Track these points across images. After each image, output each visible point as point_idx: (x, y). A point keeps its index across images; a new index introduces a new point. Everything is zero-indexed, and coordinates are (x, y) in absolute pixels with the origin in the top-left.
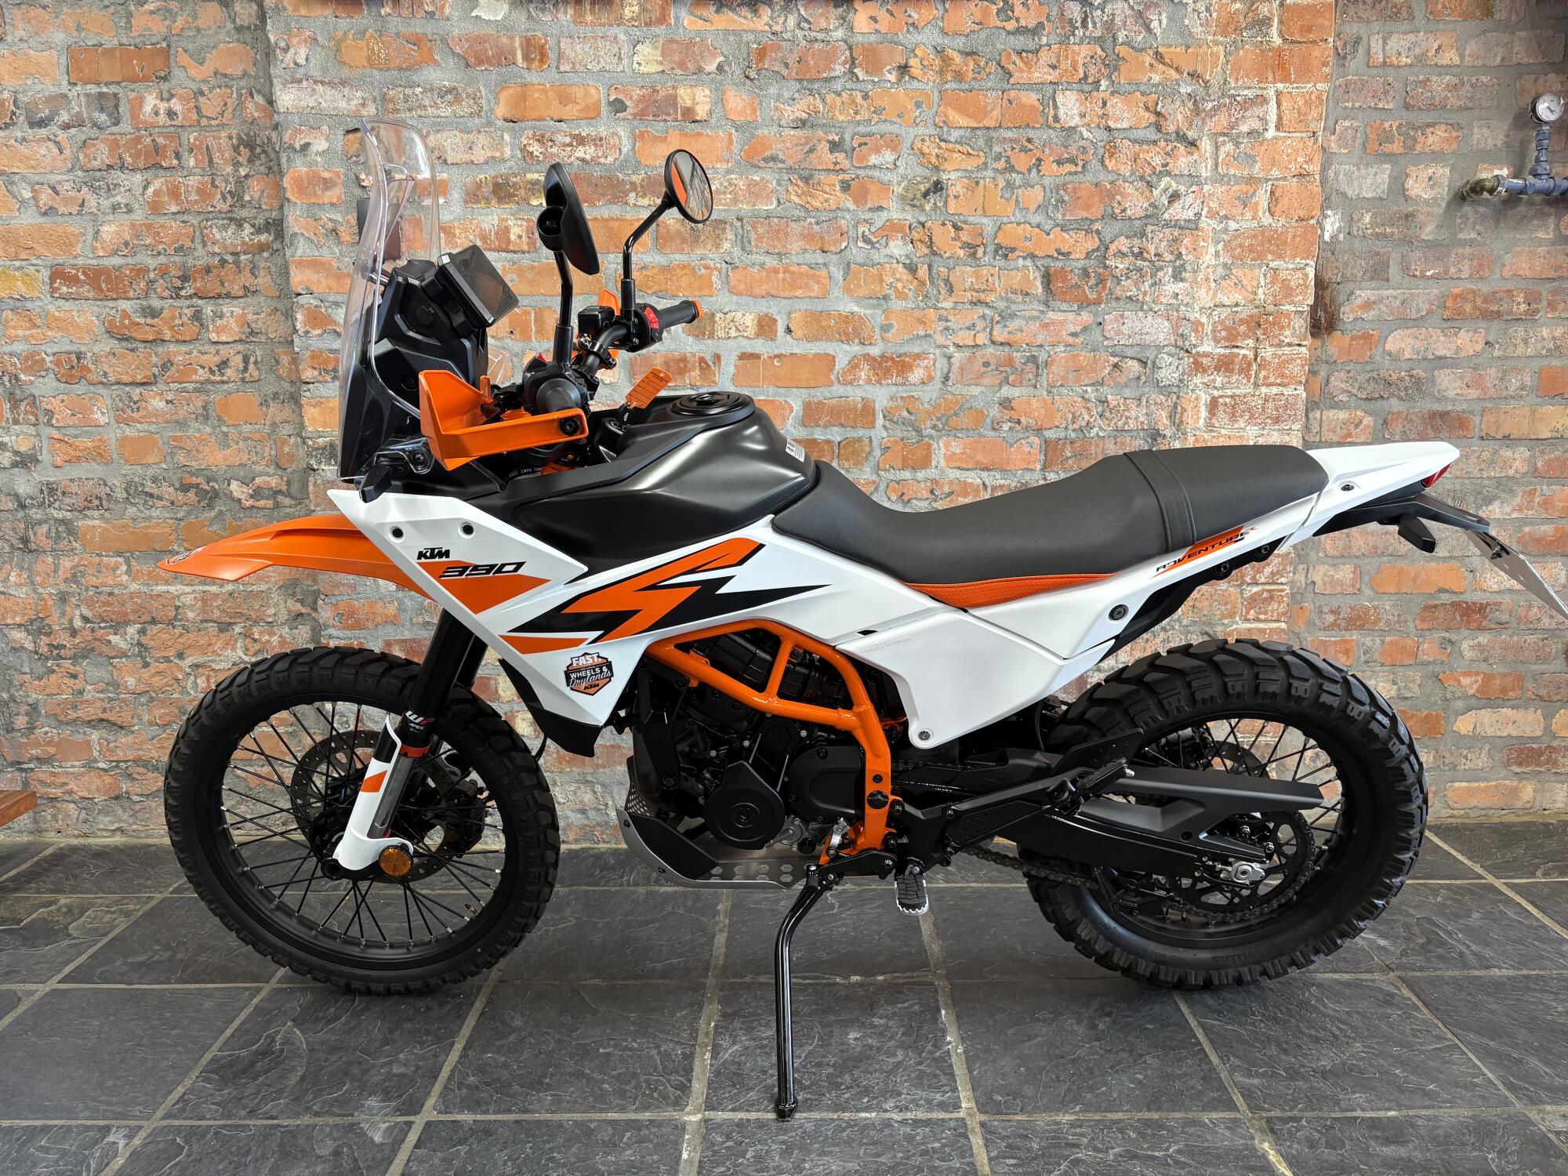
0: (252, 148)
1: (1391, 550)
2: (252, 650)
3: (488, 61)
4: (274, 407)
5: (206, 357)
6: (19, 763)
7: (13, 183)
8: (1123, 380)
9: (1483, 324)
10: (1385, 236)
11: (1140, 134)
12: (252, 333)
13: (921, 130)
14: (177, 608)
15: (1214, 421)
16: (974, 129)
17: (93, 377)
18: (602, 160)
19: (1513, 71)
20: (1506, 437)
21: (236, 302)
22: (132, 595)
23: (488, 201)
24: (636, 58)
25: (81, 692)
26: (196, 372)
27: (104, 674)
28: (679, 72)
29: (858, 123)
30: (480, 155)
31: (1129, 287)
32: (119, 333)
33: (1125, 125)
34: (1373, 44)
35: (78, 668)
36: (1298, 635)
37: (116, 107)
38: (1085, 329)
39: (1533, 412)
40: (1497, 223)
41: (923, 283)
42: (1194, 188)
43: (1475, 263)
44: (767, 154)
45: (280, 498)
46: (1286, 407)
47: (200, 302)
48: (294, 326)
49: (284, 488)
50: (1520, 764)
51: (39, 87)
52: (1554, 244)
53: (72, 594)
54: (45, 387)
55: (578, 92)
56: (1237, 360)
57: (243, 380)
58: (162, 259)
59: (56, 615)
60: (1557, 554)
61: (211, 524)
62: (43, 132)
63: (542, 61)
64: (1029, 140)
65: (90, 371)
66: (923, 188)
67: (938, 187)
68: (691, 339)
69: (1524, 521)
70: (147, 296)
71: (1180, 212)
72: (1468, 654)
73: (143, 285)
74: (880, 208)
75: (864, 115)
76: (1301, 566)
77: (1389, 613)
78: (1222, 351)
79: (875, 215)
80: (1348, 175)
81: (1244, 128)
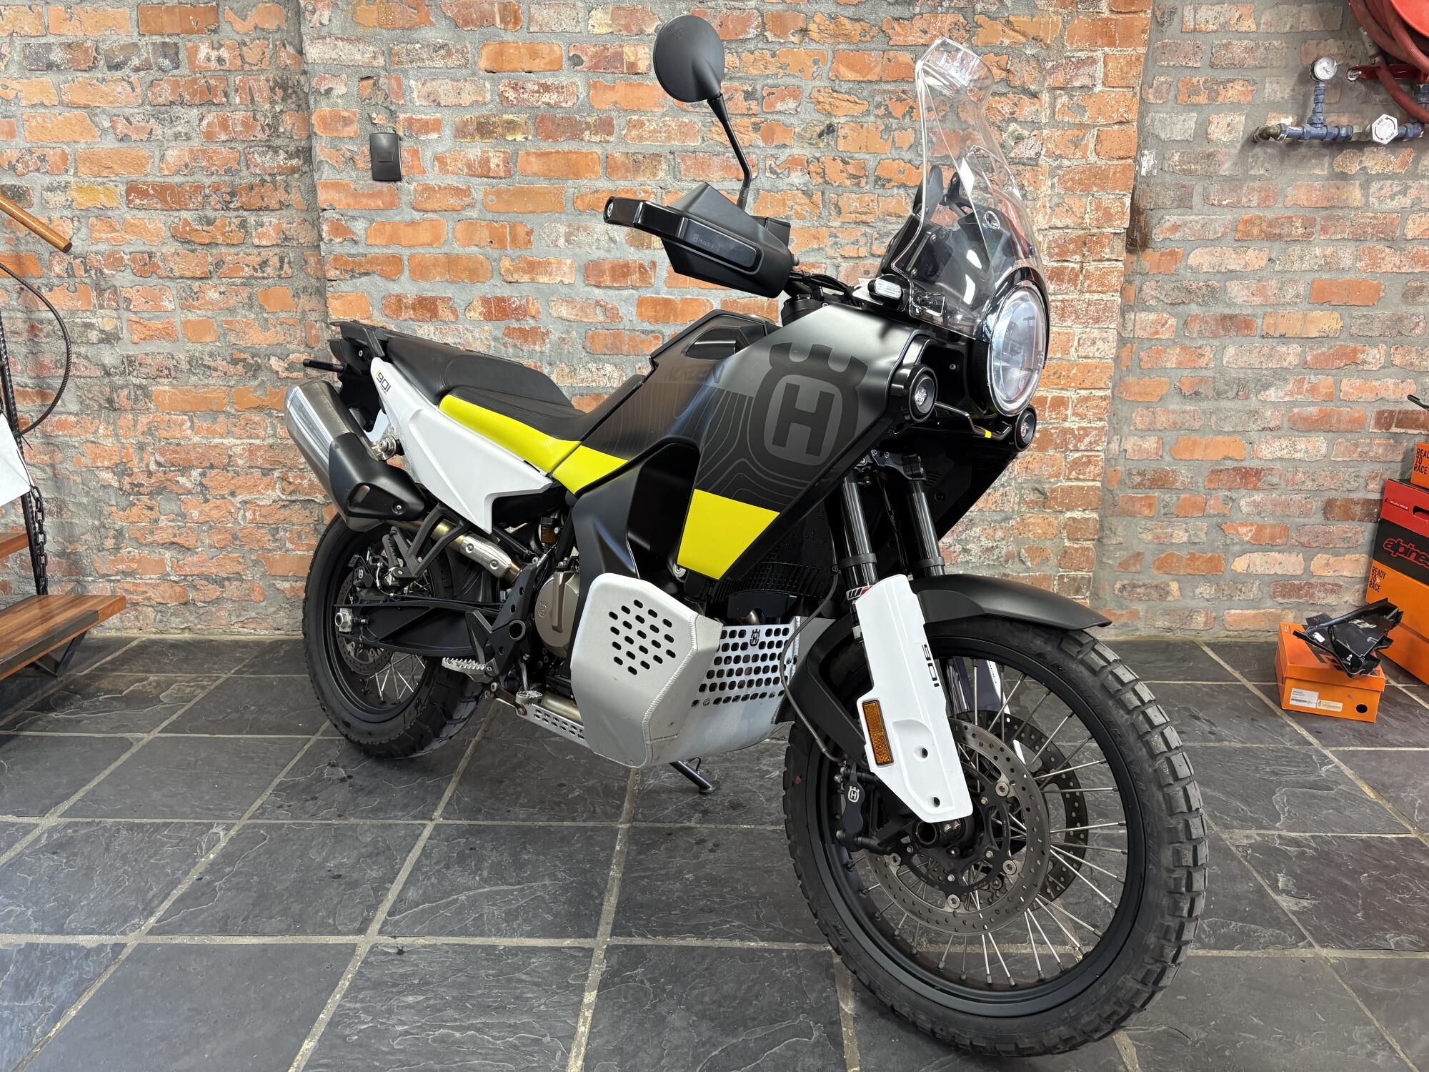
0: (285, 90)
1: (1187, 425)
2: (288, 491)
3: (472, 22)
4: (304, 298)
5: (251, 258)
6: (108, 575)
7: (96, 115)
9: (1267, 244)
10: (1190, 172)
11: (994, 88)
12: (286, 239)
13: (817, 83)
14: (230, 457)
16: (859, 82)
17: (162, 272)
18: (563, 105)
19: (1299, 38)
20: (1282, 336)
21: (273, 214)
22: (195, 446)
23: (473, 136)
24: (590, 21)
25: (156, 521)
26: (242, 270)
27: (173, 507)
28: (624, 33)
29: (768, 77)
30: (467, 99)
32: (183, 238)
34: (1186, 13)
35: (154, 502)
36: (1111, 492)
37: (177, 54)
39: (1305, 316)
40: (1282, 161)
41: (817, 206)
42: (1035, 132)
43: (1263, 194)
46: (1104, 310)
47: (245, 213)
48: (320, 236)
50: (1284, 597)
51: (115, 37)
52: (1327, 179)
53: (148, 444)
54: (123, 279)
55: (544, 49)
56: (1067, 272)
57: (279, 276)
58: (215, 178)
59: (136, 461)
60: (1320, 430)
61: (255, 391)
62: (119, 74)
63: (516, 23)
64: (904, 92)
65: (159, 267)
66: (818, 129)
67: (830, 129)
68: (632, 249)
69: (1294, 404)
70: (203, 208)
71: (1023, 151)
72: (1245, 509)
73: (200, 199)
74: (784, 146)
75: (772, 70)
76: (1114, 439)
77: (1184, 475)
78: (1055, 264)
79: (780, 151)
80: (1162, 121)
81: (1077, 84)
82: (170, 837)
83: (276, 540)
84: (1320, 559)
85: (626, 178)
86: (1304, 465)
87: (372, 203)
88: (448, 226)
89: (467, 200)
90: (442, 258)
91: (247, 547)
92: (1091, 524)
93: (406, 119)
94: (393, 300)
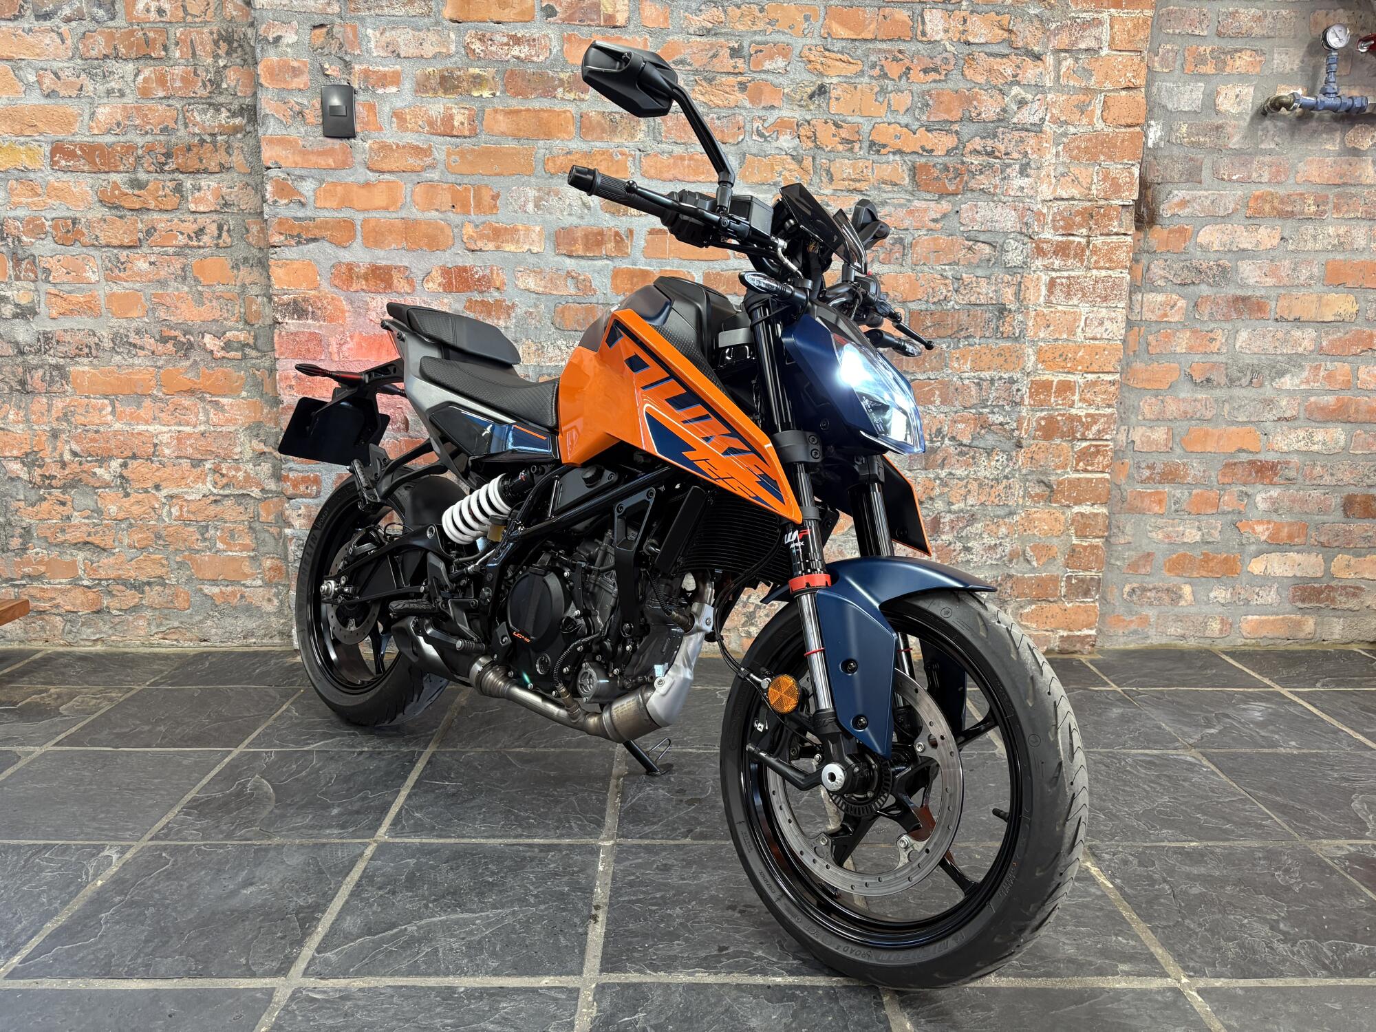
0: (230, 43)
1: (1198, 415)
2: (221, 484)
4: (244, 271)
5: (186, 225)
6: (12, 580)
7: (20, 68)
8: (975, 261)
9: (1279, 222)
10: (1199, 144)
11: (996, 49)
12: (226, 205)
13: (809, 41)
14: (155, 445)
15: (1052, 298)
16: (853, 40)
17: (86, 240)
18: (535, 59)
19: (1307, 7)
20: (1297, 320)
21: (212, 177)
22: (116, 433)
23: (435, 91)
25: (69, 518)
26: (176, 237)
27: (89, 502)
29: (755, 33)
30: (429, 50)
31: (984, 181)
32: (110, 202)
33: (982, 41)
35: (67, 496)
36: (1119, 486)
37: (113, 4)
38: (944, 216)
39: (1320, 299)
40: (1292, 135)
41: (806, 172)
42: (1039, 96)
43: (1274, 169)
44: (676, 58)
45: (247, 350)
46: (1113, 288)
47: (181, 176)
48: (263, 197)
49: (251, 341)
50: (1303, 601)
52: (1339, 155)
53: (63, 431)
54: (44, 248)
56: (1072, 246)
57: (217, 245)
58: (149, 138)
59: (49, 449)
60: (1337, 421)
61: (186, 372)
62: (48, 24)
64: (900, 51)
65: (83, 234)
66: (809, 90)
67: (822, 90)
68: (608, 215)
69: (1311, 392)
70: (135, 171)
71: (1027, 116)
72: (1262, 506)
73: (131, 160)
74: (773, 107)
75: (761, 25)
76: (1123, 428)
77: (1196, 469)
78: (1060, 238)
79: (768, 113)
80: (1170, 91)
81: (1083, 46)
82: (49, 860)
83: (205, 540)
84: (1341, 559)
85: (601, 139)
86: (1322, 457)
87: (322, 162)
88: (406, 188)
89: (428, 161)
90: (398, 223)
91: (171, 548)
92: (1100, 520)
93: (361, 71)
94: (343, 269)
